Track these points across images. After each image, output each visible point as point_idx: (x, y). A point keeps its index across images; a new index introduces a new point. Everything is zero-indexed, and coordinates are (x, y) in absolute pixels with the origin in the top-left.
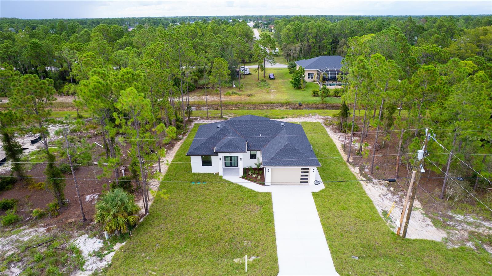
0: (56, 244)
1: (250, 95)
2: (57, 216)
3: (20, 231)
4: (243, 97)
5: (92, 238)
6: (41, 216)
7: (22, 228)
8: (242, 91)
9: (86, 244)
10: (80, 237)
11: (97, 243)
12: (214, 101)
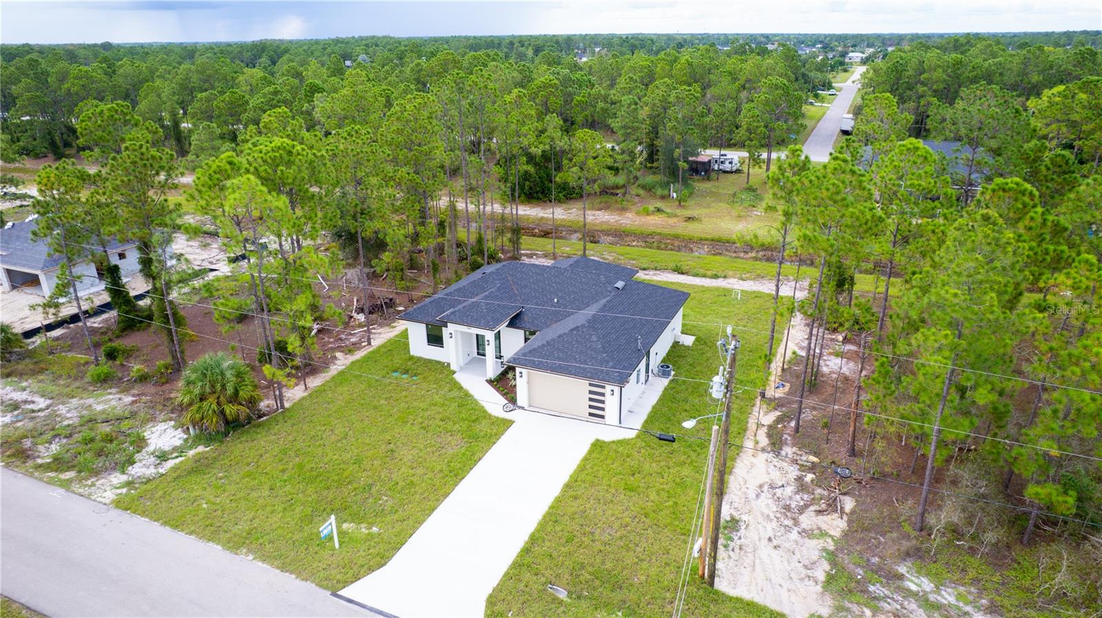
0: (125, 425)
1: (689, 219)
2: (163, 384)
3: (102, 395)
4: (672, 221)
5: (176, 429)
6: (143, 379)
7: (109, 391)
8: (683, 207)
9: (163, 436)
10: (163, 423)
11: (176, 439)
12: (607, 223)
